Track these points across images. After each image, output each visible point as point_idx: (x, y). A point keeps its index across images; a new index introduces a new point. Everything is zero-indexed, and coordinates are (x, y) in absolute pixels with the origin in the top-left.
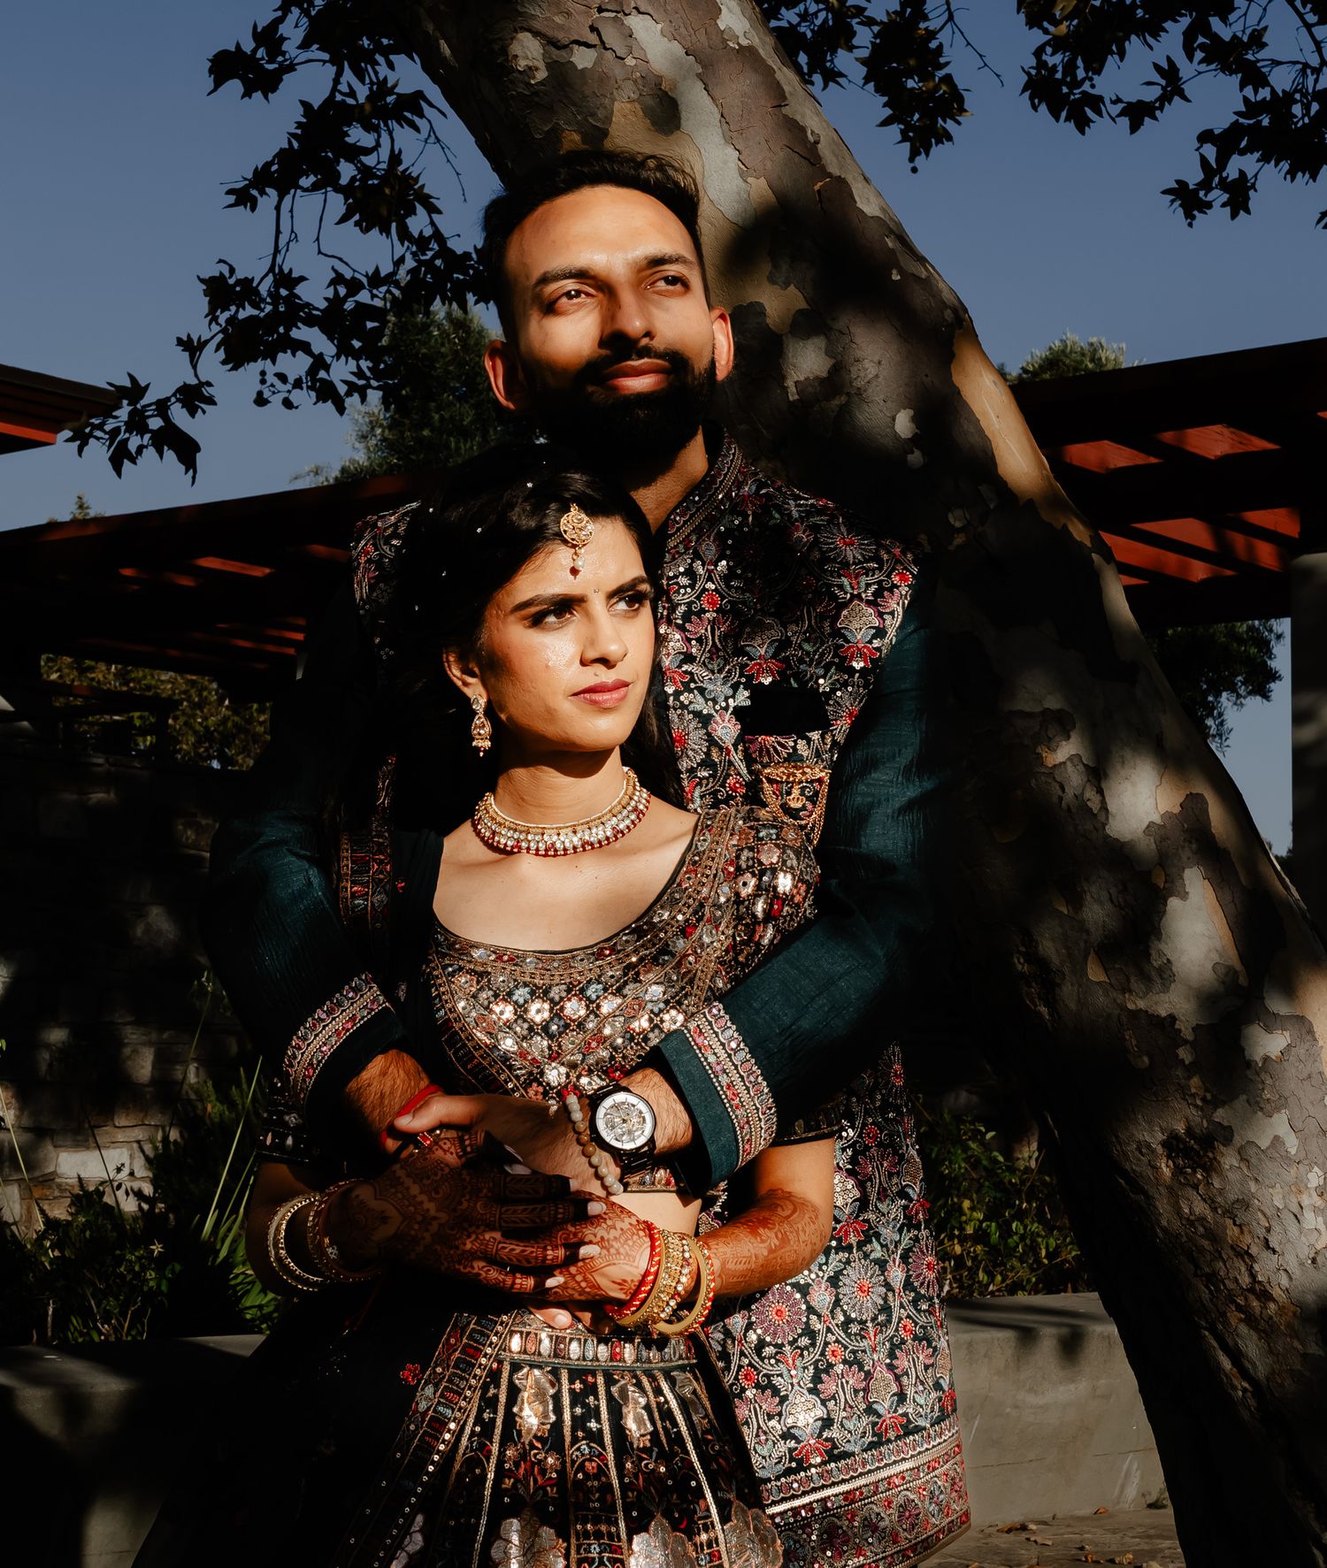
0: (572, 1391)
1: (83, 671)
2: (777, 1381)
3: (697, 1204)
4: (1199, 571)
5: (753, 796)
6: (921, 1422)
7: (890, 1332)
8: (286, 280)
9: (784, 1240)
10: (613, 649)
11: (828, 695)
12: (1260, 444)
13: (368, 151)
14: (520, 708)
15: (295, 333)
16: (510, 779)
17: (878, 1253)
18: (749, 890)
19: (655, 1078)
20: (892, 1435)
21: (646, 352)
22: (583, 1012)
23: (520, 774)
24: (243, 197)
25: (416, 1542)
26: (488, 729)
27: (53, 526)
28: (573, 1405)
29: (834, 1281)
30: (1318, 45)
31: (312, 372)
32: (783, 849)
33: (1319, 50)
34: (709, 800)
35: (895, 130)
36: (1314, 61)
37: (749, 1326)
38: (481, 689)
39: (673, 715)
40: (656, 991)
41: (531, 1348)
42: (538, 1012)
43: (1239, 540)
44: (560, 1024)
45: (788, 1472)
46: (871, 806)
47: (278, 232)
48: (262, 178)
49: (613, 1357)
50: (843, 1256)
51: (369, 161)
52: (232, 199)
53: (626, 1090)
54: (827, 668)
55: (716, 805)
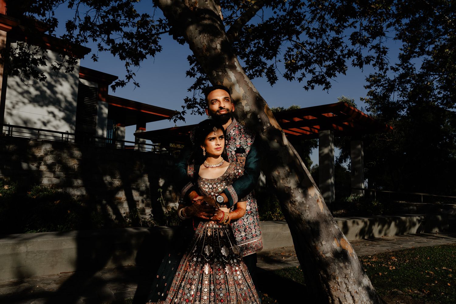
0: (214, 231)
1: (176, 145)
2: (240, 230)
3: (230, 209)
4: (308, 133)
5: (237, 161)
6: (258, 235)
7: (254, 224)
8: (195, 99)
9: (240, 213)
10: (219, 143)
11: (245, 149)
12: (315, 118)
13: (205, 84)
14: (208, 151)
15: (196, 105)
16: (208, 159)
17: (253, 215)
18: (236, 172)
19: (224, 194)
20: (254, 236)
21: (224, 109)
22: (216, 186)
23: (209, 158)
24: (190, 90)
25: (196, 249)
26: (205, 153)
27: (172, 128)
28: (214, 233)
29: (247, 218)
30: (321, 69)
31: (198, 110)
32: (240, 167)
33: (321, 70)
34: (232, 161)
35: (269, 82)
36: (321, 71)
37: (237, 223)
38: (204, 148)
39: (227, 151)
40: (224, 184)
41: (209, 226)
42: (211, 186)
43: (313, 129)
44: (213, 188)
45: (241, 241)
46: (250, 162)
47: (194, 93)
48: (192, 87)
49: (219, 227)
50: (248, 215)
51: (205, 85)
52: (188, 90)
53: (220, 195)
54: (245, 145)
55: (232, 162)
